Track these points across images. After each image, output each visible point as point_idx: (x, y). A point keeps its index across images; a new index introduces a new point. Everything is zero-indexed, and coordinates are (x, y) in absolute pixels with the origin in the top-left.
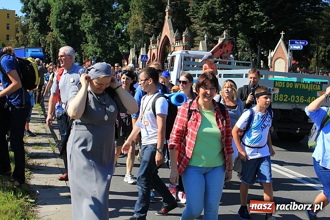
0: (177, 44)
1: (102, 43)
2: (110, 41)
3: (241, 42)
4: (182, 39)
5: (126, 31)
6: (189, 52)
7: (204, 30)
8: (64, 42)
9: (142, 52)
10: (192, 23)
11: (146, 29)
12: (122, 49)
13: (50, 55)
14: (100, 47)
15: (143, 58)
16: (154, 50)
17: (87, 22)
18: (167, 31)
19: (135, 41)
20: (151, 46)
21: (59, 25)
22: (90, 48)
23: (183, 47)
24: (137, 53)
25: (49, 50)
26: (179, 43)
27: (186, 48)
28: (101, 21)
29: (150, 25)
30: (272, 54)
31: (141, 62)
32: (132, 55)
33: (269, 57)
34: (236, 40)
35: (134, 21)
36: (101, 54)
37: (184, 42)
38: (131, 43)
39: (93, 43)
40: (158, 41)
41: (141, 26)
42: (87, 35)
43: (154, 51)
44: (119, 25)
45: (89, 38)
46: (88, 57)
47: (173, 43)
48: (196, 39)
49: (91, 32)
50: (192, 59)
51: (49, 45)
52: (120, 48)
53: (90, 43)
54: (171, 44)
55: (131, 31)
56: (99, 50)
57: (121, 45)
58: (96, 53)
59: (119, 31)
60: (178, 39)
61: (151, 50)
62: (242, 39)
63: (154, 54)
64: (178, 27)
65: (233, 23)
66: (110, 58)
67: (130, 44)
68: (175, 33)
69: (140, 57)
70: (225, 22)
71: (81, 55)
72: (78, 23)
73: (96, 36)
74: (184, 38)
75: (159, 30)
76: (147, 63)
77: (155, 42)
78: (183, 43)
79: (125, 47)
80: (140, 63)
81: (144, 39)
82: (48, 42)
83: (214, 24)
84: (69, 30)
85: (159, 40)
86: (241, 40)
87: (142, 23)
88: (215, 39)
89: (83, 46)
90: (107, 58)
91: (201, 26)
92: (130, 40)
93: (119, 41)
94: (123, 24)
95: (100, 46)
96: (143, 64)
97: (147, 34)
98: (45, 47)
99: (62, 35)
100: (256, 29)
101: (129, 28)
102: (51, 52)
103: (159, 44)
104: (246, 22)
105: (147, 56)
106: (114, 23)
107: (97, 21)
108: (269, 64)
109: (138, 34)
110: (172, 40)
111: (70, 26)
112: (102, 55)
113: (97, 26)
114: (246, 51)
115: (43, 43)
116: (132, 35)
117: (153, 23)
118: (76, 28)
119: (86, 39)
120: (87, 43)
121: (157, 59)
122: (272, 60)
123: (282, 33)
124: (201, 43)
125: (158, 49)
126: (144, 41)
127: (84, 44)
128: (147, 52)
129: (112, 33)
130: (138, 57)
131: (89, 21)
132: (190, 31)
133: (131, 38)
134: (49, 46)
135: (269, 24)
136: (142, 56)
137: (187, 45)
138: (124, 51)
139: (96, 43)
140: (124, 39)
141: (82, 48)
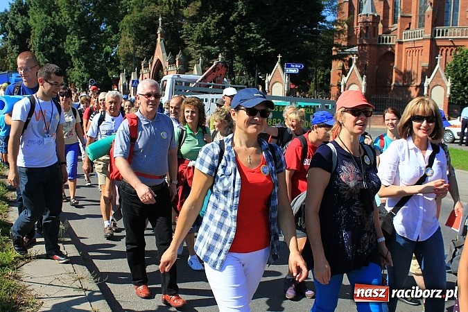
0: (170, 68)
1: (89, 68)
2: (98, 65)
3: (238, 66)
4: (175, 63)
5: (115, 55)
6: (181, 76)
7: (199, 53)
9: (133, 77)
10: (186, 46)
11: (137, 52)
12: (112, 74)
14: (87, 72)
15: (134, 84)
16: (146, 74)
17: (72, 44)
18: (160, 54)
19: (125, 65)
20: (143, 70)
21: (42, 49)
22: (76, 73)
23: (177, 71)
24: (128, 78)
26: (172, 67)
27: (180, 72)
28: (88, 44)
29: (141, 48)
30: (269, 78)
32: (122, 80)
33: (266, 81)
34: (232, 63)
35: (124, 44)
37: (178, 66)
38: (121, 67)
39: (80, 67)
40: (150, 65)
41: (132, 49)
42: (72, 59)
43: (146, 76)
44: (108, 48)
45: (76, 62)
46: (75, 83)
47: (166, 67)
48: (190, 62)
49: (77, 55)
50: (184, 84)
52: (110, 73)
53: (76, 68)
54: (164, 68)
55: (121, 54)
56: (86, 75)
57: (111, 70)
58: (83, 78)
59: (107, 55)
60: (172, 63)
61: (143, 74)
62: (239, 62)
64: (171, 50)
65: (229, 46)
67: (120, 69)
68: (168, 56)
69: (131, 83)
70: (221, 44)
72: (63, 45)
73: (83, 60)
74: (177, 62)
75: (151, 53)
77: (146, 66)
78: (176, 67)
79: (115, 71)
81: (135, 63)
83: (209, 47)
84: (53, 53)
85: (151, 63)
86: (238, 64)
87: (133, 46)
89: (68, 71)
91: (195, 49)
92: (120, 64)
93: (109, 65)
94: (112, 47)
95: (88, 70)
97: (139, 58)
99: (46, 60)
100: (253, 52)
101: (118, 51)
103: (151, 68)
104: (243, 44)
106: (102, 45)
107: (83, 43)
108: (266, 89)
109: (129, 57)
110: (165, 64)
111: (53, 50)
113: (84, 50)
114: (244, 75)
116: (123, 59)
117: (145, 45)
118: (61, 51)
119: (72, 63)
120: (73, 67)
122: (269, 84)
123: (279, 57)
124: (195, 67)
125: (150, 73)
126: (136, 65)
127: (69, 69)
128: (138, 77)
129: (100, 57)
130: (129, 83)
131: (74, 44)
132: (184, 54)
133: (121, 62)
135: (266, 47)
136: (133, 81)
137: (181, 68)
138: (114, 76)
139: (83, 67)
140: (114, 63)
141: (68, 72)
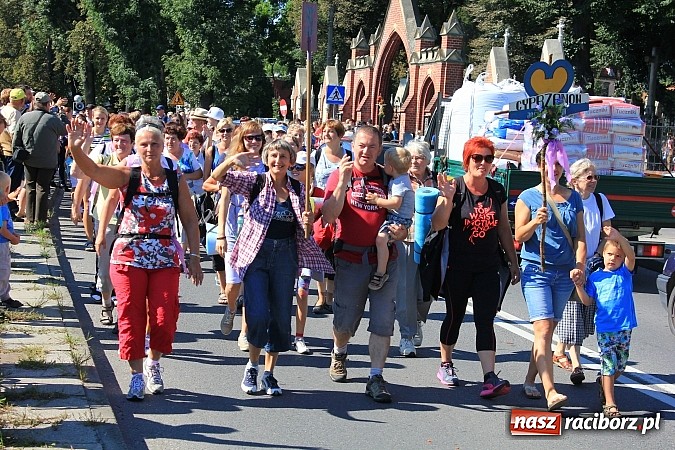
0: (424, 55)
1: (218, 51)
2: (241, 47)
4: (438, 42)
5: (283, 21)
8: (118, 50)
9: (329, 77)
11: (338, 15)
12: (275, 71)
13: (78, 84)
14: (213, 64)
15: (332, 95)
16: (363, 72)
18: (399, 20)
20: (354, 62)
21: (103, 3)
22: (185, 67)
23: (444, 65)
24: (316, 82)
25: (77, 71)
26: (430, 54)
31: (326, 106)
32: (301, 85)
36: (216, 83)
37: (445, 51)
38: (297, 53)
39: (195, 52)
40: (372, 48)
41: (325, 6)
42: (179, 31)
43: (363, 75)
44: (265, 5)
45: (185, 37)
46: (181, 91)
47: (414, 54)
48: (475, 43)
49: (191, 22)
51: (76, 56)
52: (267, 67)
53: (187, 53)
54: (409, 56)
55: (296, 21)
56: (211, 72)
57: (272, 60)
58: (203, 79)
59: (264, 21)
60: (431, 43)
61: (353, 72)
63: (361, 83)
66: (241, 94)
67: (295, 57)
68: (419, 25)
69: (323, 92)
71: (161, 85)
73: (204, 34)
74: (444, 40)
76: (341, 107)
77: (363, 52)
78: (442, 55)
79: (282, 64)
80: (324, 107)
82: (73, 49)
85: (377, 44)
88: (529, 43)
89: (168, 61)
90: (232, 95)
92: (294, 44)
93: (266, 48)
95: (215, 60)
96: (330, 111)
98: (66, 61)
99: (112, 30)
101: (292, 12)
102: (82, 76)
103: (376, 57)
105: (342, 90)
110: (412, 46)
111: (133, 7)
112: (219, 86)
115: (60, 50)
118: (150, 11)
119: (177, 41)
120: (180, 51)
121: (369, 97)
124: (491, 52)
125: (372, 70)
126: (334, 47)
127: (170, 55)
128: (341, 77)
130: (316, 92)
132: (461, 21)
133: (297, 38)
134: (77, 59)
136: (330, 89)
137: (454, 58)
138: (276, 75)
139: (203, 52)
140: (279, 41)
141: (166, 64)
